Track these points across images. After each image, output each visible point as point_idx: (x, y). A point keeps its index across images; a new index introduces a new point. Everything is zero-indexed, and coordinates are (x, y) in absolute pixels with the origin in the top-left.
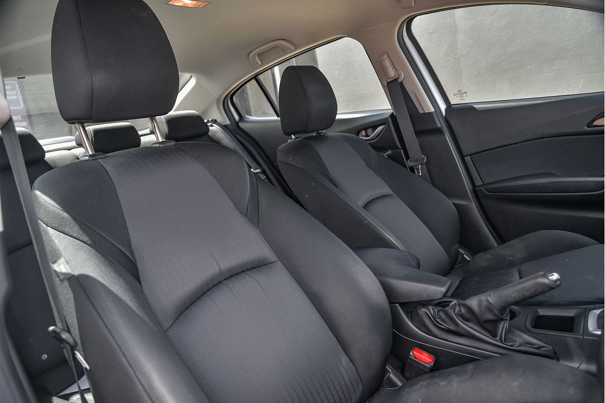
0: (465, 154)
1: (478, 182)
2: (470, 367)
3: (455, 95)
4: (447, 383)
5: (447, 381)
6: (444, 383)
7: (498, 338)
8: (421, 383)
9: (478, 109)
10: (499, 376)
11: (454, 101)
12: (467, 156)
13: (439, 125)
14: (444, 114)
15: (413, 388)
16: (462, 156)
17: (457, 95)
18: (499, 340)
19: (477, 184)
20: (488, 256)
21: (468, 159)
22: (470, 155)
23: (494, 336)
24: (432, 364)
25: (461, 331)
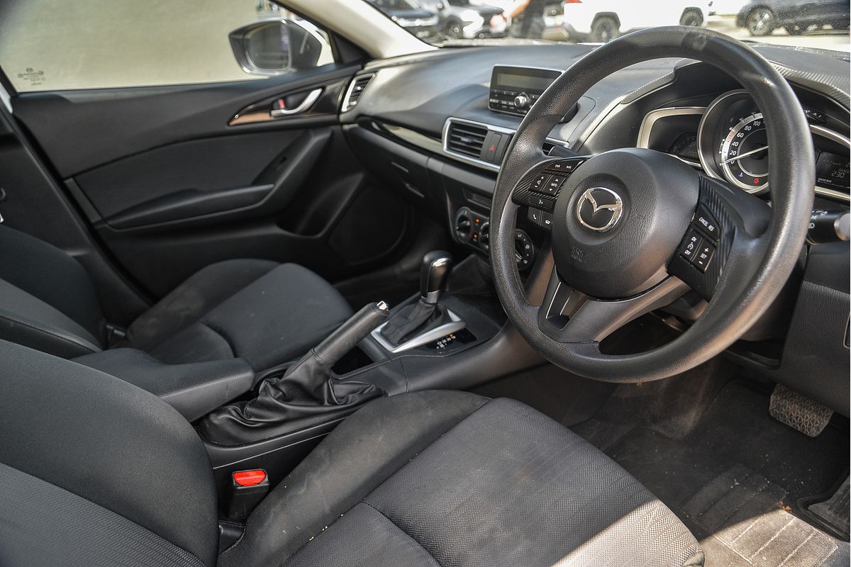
0: (63, 175)
1: (95, 218)
2: (320, 451)
3: (20, 76)
4: (307, 487)
5: (305, 486)
6: (303, 491)
7: (326, 403)
8: (273, 510)
9: (72, 101)
10: (360, 441)
11: (22, 86)
12: (68, 178)
13: (10, 130)
14: (10, 109)
15: (266, 524)
16: (59, 180)
17: (25, 77)
18: (328, 404)
19: (93, 221)
20: (153, 320)
21: (69, 182)
22: (73, 176)
23: (321, 403)
24: (267, 479)
25: (291, 415)
